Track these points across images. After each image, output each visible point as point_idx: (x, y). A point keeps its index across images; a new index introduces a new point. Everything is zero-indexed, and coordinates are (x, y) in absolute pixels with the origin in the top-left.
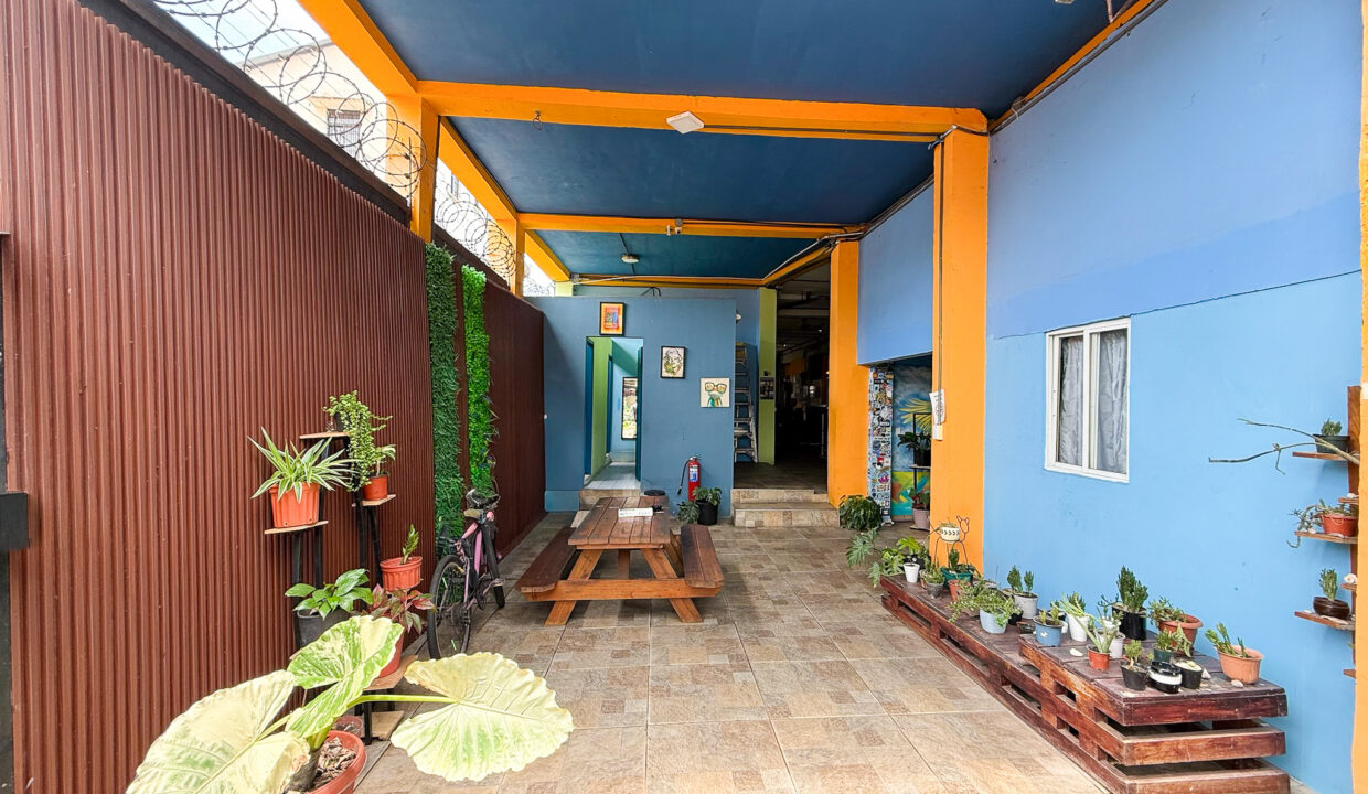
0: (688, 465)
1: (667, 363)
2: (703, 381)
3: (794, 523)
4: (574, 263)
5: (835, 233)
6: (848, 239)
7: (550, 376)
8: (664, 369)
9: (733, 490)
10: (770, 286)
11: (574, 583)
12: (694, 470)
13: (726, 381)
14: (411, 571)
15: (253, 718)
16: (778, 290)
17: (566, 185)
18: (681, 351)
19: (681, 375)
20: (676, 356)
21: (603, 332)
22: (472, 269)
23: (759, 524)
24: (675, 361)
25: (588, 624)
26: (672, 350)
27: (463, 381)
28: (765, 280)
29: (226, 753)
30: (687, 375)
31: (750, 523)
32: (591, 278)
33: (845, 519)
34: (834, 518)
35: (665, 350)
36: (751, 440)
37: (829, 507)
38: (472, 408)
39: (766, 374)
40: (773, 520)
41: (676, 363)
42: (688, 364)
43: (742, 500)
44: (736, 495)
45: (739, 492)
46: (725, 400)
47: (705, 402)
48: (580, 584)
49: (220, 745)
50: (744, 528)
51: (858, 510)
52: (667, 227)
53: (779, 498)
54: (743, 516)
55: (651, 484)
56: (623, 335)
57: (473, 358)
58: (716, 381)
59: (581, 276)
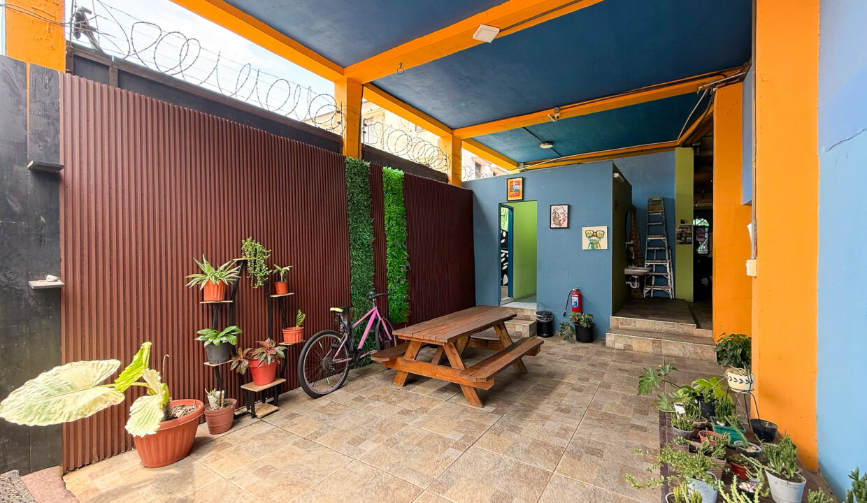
0: (571, 293)
1: (555, 217)
2: (584, 229)
3: (664, 352)
4: (516, 156)
5: (710, 81)
6: (727, 83)
7: (477, 231)
8: (552, 222)
9: (612, 318)
10: (684, 145)
11: (405, 360)
12: (575, 299)
13: (604, 229)
14: (292, 334)
15: (94, 377)
16: (695, 148)
17: (463, 104)
18: (566, 208)
19: (566, 226)
20: (562, 211)
21: (509, 199)
22: (390, 168)
23: (628, 347)
24: (561, 215)
25: (416, 389)
26: (559, 207)
27: (379, 233)
28: (679, 141)
29: (72, 388)
30: (571, 226)
31: (620, 345)
32: (531, 164)
33: (721, 355)
34: (711, 354)
35: (553, 208)
36: (667, 279)
37: (709, 341)
38: (388, 250)
39: (683, 222)
40: (642, 346)
41: (562, 217)
42: (573, 215)
43: (620, 326)
44: (614, 321)
45: (617, 319)
46: (604, 244)
47: (586, 244)
48: (409, 361)
49: (70, 383)
50: (613, 348)
51: (736, 348)
52: (548, 116)
53: (658, 328)
54: (613, 339)
55: (545, 307)
56: (523, 200)
57: (389, 221)
58: (595, 229)
59: (525, 164)
